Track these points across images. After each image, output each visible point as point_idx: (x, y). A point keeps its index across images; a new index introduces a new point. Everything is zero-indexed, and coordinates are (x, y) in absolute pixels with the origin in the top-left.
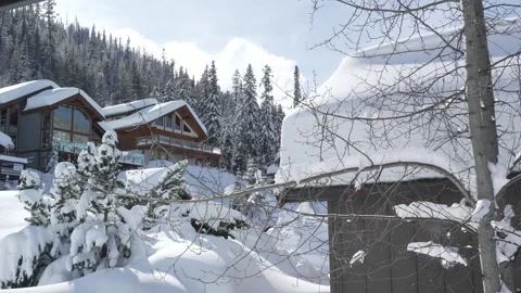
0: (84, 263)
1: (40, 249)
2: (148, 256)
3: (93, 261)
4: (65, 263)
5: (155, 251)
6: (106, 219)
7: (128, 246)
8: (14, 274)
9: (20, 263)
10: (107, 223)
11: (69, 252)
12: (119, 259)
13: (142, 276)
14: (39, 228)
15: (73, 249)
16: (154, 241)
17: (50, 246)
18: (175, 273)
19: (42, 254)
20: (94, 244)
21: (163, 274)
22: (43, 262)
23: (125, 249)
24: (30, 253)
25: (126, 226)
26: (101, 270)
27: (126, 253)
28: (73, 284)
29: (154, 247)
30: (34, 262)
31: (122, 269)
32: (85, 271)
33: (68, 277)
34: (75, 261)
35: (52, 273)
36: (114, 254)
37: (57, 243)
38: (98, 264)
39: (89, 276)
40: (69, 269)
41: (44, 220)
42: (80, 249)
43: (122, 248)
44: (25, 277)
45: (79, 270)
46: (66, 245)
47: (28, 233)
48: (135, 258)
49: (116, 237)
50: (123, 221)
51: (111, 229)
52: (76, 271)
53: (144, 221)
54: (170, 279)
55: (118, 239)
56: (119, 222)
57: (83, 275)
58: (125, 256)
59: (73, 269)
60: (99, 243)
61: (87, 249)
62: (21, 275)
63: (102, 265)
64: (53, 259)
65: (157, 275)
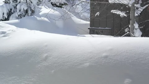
0: (21, 14)
1: (8, 10)
2: (39, 13)
3: (24, 14)
4: (16, 14)
5: (41, 11)
6: (26, 2)
8: (2, 17)
9: (3, 14)
10: (27, 3)
11: (17, 11)
12: (31, 13)
13: (38, 18)
14: (8, 4)
15: (18, 11)
16: (41, 8)
17: (11, 9)
18: (47, 18)
19: (9, 12)
20: (24, 9)
21: (44, 18)
22: (10, 14)
23: (33, 11)
24: (6, 12)
25: (33, 4)
26: (26, 16)
27: (33, 12)
28: (19, 20)
29: (41, 10)
30: (7, 14)
31: (32, 16)
32: (22, 17)
33: (17, 18)
34: (19, 14)
35: (13, 17)
36: (30, 12)
37: (13, 9)
38: (25, 15)
39: (23, 18)
40: (17, 16)
41: (9, 2)
42: (20, 11)
43: (32, 11)
44: (5, 18)
45: (20, 16)
46: (16, 9)
47: (4, 6)
48: (36, 13)
49: (30, 7)
50: (31, 2)
51: (28, 5)
53: (38, 3)
54: (46, 19)
55: (30, 8)
56: (30, 3)
57: (21, 18)
58: (33, 13)
59: (18, 16)
60: (25, 9)
61: (22, 11)
62: (4, 17)
63: (26, 15)
64: (12, 13)
65: (42, 18)
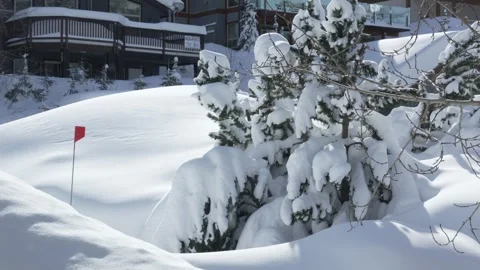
0: (311, 210)
1: (237, 186)
2: (423, 200)
3: (328, 207)
4: (280, 211)
5: (436, 191)
6: (345, 134)
7: (387, 182)
8: (199, 228)
9: (207, 209)
10: (348, 141)
11: (284, 192)
12: (371, 205)
13: (415, 237)
14: (234, 151)
15: (292, 188)
16: (433, 172)
17: (252, 181)
18: (473, 233)
19: (241, 195)
20: (327, 178)
21: (451, 234)
22: (245, 205)
23: (382, 188)
24: (221, 193)
25: (382, 147)
26: (341, 224)
27: (383, 195)
28: (297, 248)
29: (435, 183)
30: (229, 209)
31: (378, 223)
32: (314, 224)
33: (286, 236)
34: (297, 207)
35: (260, 227)
36: (362, 196)
37: (264, 176)
38: (335, 212)
39: (321, 234)
40: (287, 221)
41: (241, 135)
42: (304, 187)
43: (375, 188)
44: (217, 232)
45: (303, 223)
46: (280, 179)
47: (216, 159)
48: (401, 203)
49: (365, 165)
50: (376, 136)
51: (354, 151)
52: (298, 224)
53: (414, 136)
54: (464, 241)
55: (368, 168)
56: (368, 139)
57: (310, 232)
58: (382, 200)
59: (294, 220)
60: (337, 176)
61: (316, 186)
62: (210, 230)
63: (342, 215)
64: (259, 204)
65: (443, 235)
